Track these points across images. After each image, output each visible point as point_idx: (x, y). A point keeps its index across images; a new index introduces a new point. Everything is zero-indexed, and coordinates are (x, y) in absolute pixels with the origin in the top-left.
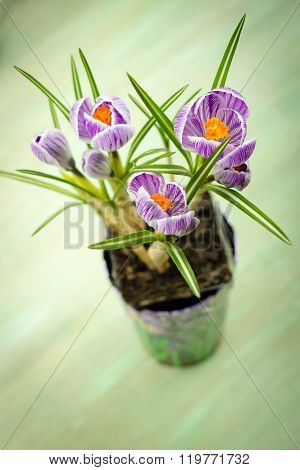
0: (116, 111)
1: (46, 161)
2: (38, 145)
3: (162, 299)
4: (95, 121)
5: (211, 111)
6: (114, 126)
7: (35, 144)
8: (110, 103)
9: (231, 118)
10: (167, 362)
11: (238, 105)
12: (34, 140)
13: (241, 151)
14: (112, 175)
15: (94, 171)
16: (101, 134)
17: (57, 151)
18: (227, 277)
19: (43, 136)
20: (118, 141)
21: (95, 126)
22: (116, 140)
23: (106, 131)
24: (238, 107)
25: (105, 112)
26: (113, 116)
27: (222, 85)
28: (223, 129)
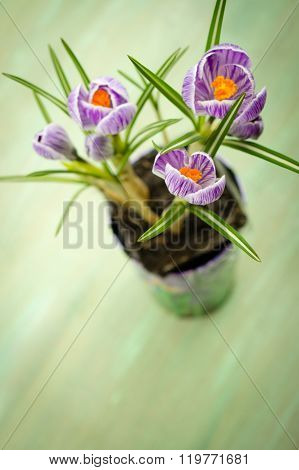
0: (114, 92)
1: (52, 158)
2: (41, 145)
3: (184, 259)
4: (96, 107)
5: (211, 69)
6: (117, 109)
7: (38, 144)
8: (107, 86)
9: (233, 72)
10: (188, 315)
11: (238, 58)
12: (35, 141)
13: (256, 103)
14: (115, 153)
16: (106, 119)
17: (60, 146)
18: (242, 221)
19: (44, 134)
20: (124, 122)
21: (97, 112)
22: (122, 121)
23: (110, 115)
24: (237, 59)
25: (103, 96)
26: (113, 97)
27: (217, 43)
28: (231, 86)
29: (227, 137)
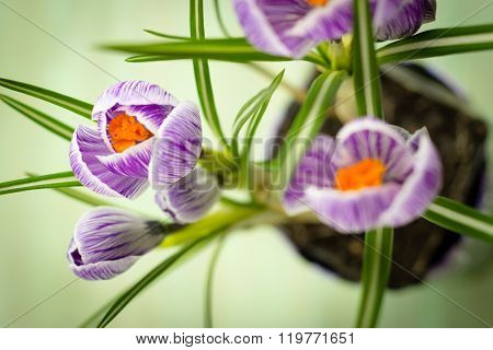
4: (125, 154)
6: (159, 132)
7: (80, 268)
8: (118, 105)
12: (72, 265)
15: (196, 208)
19: (78, 245)
22: (183, 148)
29: (379, 46)
